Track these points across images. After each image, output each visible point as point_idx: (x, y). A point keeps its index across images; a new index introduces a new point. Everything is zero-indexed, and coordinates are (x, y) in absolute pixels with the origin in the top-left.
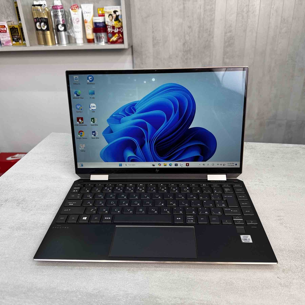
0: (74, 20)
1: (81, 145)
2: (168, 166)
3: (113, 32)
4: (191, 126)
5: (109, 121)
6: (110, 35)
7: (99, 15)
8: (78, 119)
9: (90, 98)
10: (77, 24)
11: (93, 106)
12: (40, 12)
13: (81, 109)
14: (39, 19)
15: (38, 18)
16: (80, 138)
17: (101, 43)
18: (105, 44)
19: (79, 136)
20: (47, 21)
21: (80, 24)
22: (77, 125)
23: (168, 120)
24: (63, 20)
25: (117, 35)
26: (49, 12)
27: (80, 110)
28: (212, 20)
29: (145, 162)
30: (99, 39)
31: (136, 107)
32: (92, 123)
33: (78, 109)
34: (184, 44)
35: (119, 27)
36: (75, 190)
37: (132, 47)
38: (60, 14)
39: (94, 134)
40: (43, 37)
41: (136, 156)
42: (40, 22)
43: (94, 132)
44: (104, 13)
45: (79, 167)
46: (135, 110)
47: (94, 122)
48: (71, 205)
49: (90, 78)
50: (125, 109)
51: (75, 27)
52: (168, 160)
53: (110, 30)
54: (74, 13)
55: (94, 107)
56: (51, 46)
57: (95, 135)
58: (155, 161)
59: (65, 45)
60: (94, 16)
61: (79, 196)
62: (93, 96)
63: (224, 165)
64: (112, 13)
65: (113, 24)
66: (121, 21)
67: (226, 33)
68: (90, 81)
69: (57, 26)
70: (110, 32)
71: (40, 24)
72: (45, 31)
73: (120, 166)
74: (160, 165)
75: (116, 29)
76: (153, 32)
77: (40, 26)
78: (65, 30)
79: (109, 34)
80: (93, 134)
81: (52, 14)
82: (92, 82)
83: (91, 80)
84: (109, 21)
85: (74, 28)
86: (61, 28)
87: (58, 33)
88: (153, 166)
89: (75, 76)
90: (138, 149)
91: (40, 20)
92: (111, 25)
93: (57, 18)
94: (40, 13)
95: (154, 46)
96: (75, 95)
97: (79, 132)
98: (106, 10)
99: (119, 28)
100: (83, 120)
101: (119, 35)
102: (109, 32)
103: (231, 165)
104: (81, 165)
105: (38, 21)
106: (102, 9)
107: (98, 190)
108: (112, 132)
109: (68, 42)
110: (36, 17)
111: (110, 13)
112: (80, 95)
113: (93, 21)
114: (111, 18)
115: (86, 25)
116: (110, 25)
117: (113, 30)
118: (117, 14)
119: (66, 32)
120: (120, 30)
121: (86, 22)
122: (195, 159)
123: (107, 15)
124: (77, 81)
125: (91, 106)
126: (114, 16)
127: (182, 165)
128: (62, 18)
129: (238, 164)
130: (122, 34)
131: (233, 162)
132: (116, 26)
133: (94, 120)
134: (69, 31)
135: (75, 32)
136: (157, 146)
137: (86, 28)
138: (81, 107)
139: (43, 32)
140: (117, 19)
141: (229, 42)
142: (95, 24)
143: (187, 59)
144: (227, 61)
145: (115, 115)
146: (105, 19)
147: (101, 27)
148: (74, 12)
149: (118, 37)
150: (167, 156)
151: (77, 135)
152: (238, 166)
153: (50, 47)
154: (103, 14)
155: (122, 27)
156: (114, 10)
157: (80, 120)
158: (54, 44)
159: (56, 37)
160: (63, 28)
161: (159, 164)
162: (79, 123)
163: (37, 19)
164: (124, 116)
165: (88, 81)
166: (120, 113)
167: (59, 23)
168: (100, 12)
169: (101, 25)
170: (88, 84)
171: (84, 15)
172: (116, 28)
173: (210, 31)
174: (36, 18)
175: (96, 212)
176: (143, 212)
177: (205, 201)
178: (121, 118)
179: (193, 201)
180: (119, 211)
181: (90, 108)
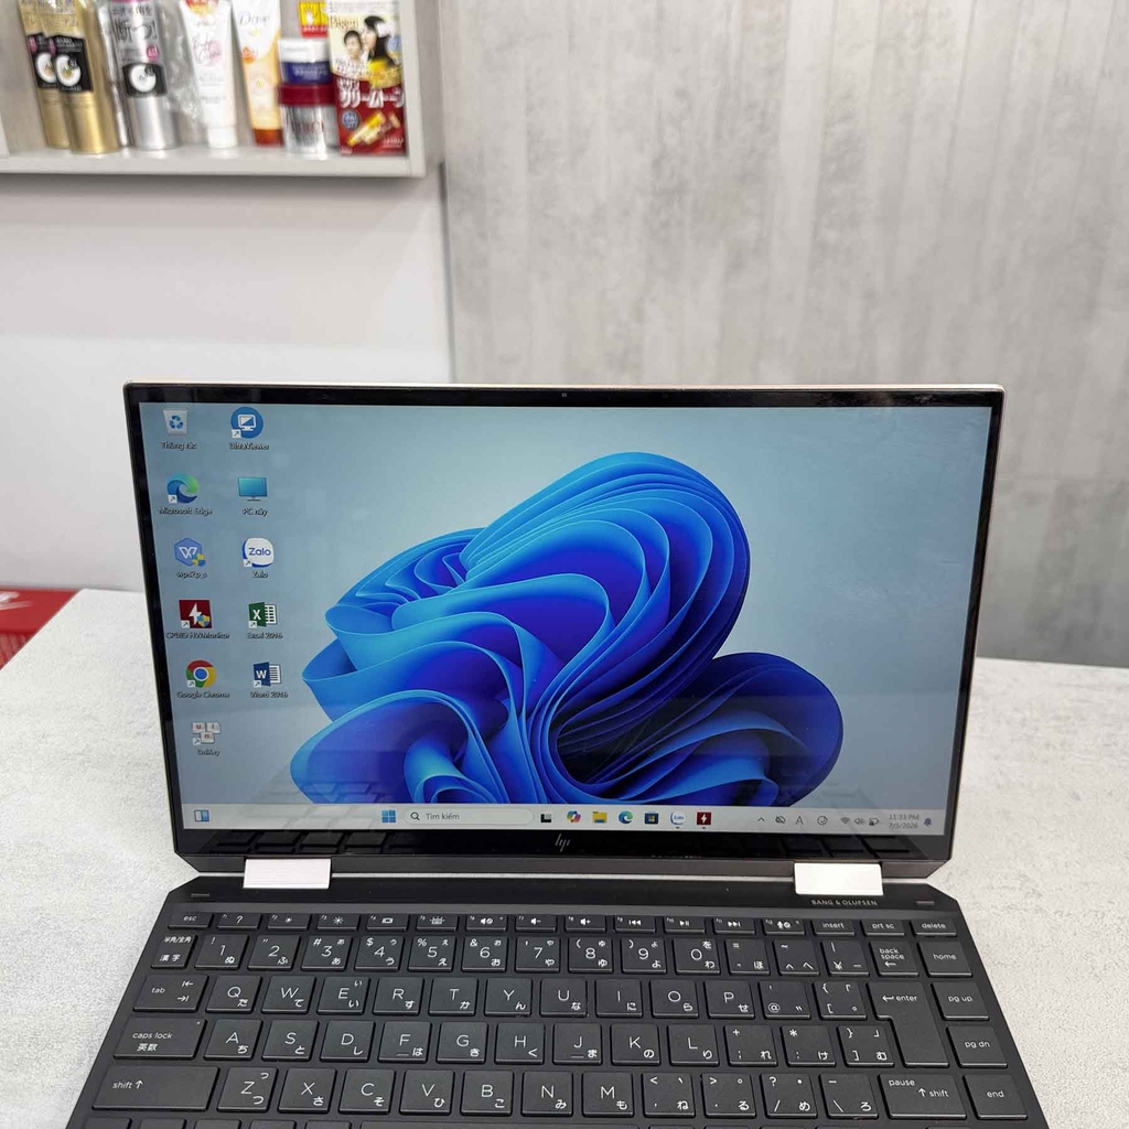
0: (200, 48)
1: (199, 727)
2: (613, 825)
3: (363, 105)
4: (727, 649)
5: (334, 616)
6: (350, 118)
7: (305, 29)
8: (185, 607)
9: (246, 511)
10: (210, 64)
11: (260, 549)
12: (52, 10)
13: (202, 563)
14: (47, 40)
15: (41, 34)
16: (197, 696)
17: (311, 149)
18: (328, 152)
19: (191, 685)
20: (83, 48)
21: (224, 67)
22: (182, 635)
23: (617, 615)
24: (150, 48)
25: (379, 118)
26: (92, 10)
27: (196, 568)
28: (774, 70)
29: (505, 802)
30: (302, 131)
31: (466, 556)
32: (252, 625)
33: (188, 563)
34: (657, 164)
35: (390, 84)
36: (171, 949)
37: (442, 168)
38: (137, 20)
39: (262, 674)
40: (65, 116)
41: (463, 777)
42: (54, 52)
43: (264, 666)
44: (324, 21)
45: (190, 823)
46: (463, 572)
47: (262, 623)
48: (147, 1052)
49: (243, 419)
50: (413, 565)
51: (202, 79)
52: (612, 794)
53: (348, 96)
54: (198, 19)
55: (262, 552)
56: (99, 157)
57: (266, 682)
58: (552, 800)
59: (161, 155)
60: (284, 33)
61: (185, 991)
62: (262, 504)
63: (872, 824)
64: (361, 27)
65: (364, 71)
66: (397, 63)
67: (828, 124)
68: (245, 435)
69: (127, 70)
70: (349, 107)
71: (53, 60)
72: (76, 92)
73: (385, 820)
74: (578, 817)
75: (374, 94)
76: (530, 109)
77: (53, 69)
78: (160, 89)
79: (347, 113)
80: (256, 678)
81: (104, 19)
82: (255, 441)
83: (248, 428)
84: (346, 57)
85: (199, 83)
86: (142, 80)
87: (131, 100)
88: (543, 820)
89: (170, 411)
90: (476, 746)
91: (52, 46)
92: (356, 77)
93: (124, 39)
94: (53, 16)
95: (532, 165)
96: (170, 497)
97: (192, 667)
98: (334, 14)
99: (387, 91)
100: (208, 615)
101: (388, 121)
102: (345, 105)
103: (906, 826)
104: (199, 814)
105: (42, 48)
106: (315, 7)
107: (280, 956)
108: (349, 667)
109: (171, 141)
110: (33, 30)
111: (350, 27)
112: (194, 498)
113: (277, 58)
114: (356, 47)
115: (249, 68)
116: (350, 75)
117: (364, 99)
118: (381, 29)
119: (164, 98)
120: (393, 99)
121: (250, 59)
122: (741, 795)
123: (336, 35)
124: (181, 434)
125: (247, 552)
126: (369, 38)
127: (678, 818)
128: (148, 36)
129: (939, 817)
130: (401, 114)
131: (915, 812)
132: (375, 83)
133: (262, 614)
134: (178, 93)
135: (203, 98)
136: (562, 732)
137: (251, 86)
138: (200, 551)
139: (65, 95)
140: (379, 51)
141: (840, 162)
142: (289, 67)
143: (666, 225)
144: (831, 236)
145: (364, 590)
146: (327, 50)
147: (312, 82)
148: (198, 16)
149: (384, 130)
150: (610, 779)
151: (180, 682)
152: (938, 829)
153: (97, 158)
154: (320, 26)
155: (400, 86)
156: (367, 14)
157: (195, 613)
158: (112, 145)
159: (120, 116)
160: (150, 82)
161: (570, 814)
162: (192, 626)
163: (40, 39)
164: (411, 599)
165: (236, 434)
166: (387, 584)
167: (136, 58)
168: (309, 19)
169: (314, 74)
170: (235, 446)
171: (240, 28)
172: (378, 90)
173: (764, 114)
174: (35, 36)
175: (266, 1104)
176: (499, 1104)
177: (793, 1033)
178: (396, 607)
179: (736, 1032)
180: (379, 1101)
181: (245, 557)
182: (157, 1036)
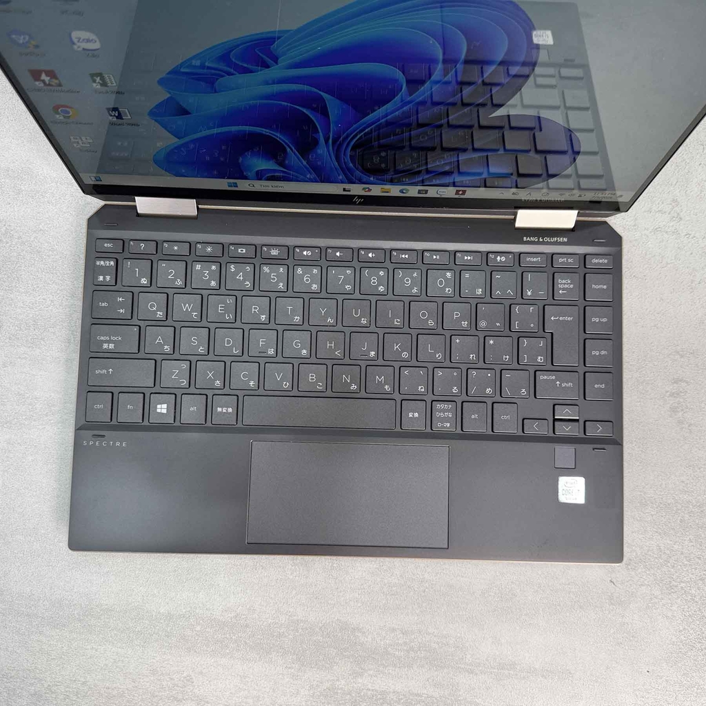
2: (394, 194)
5: (165, 83)
8: (35, 74)
9: (64, 12)
11: (85, 39)
16: (66, 123)
19: (59, 117)
22: (39, 90)
29: (317, 182)
31: (276, 48)
32: (96, 86)
33: (24, 46)
36: (103, 272)
39: (115, 113)
41: (282, 169)
43: (115, 109)
45: (88, 182)
46: (275, 59)
47: (104, 85)
48: (109, 349)
50: (228, 53)
55: (88, 41)
57: (119, 118)
58: (351, 182)
61: (121, 305)
62: (76, 6)
63: (580, 196)
73: (230, 186)
88: (345, 190)
90: (293, 155)
97: (56, 108)
100: (56, 78)
103: (604, 198)
104: (93, 178)
108: (184, 112)
125: (75, 40)
127: (442, 192)
133: (102, 78)
138: (31, 38)
145: (188, 68)
157: (45, 78)
161: (364, 188)
162: (46, 85)
164: (229, 74)
166: (207, 65)
175: (188, 384)
176: (319, 386)
177: (491, 342)
178: (217, 79)
179: (458, 341)
180: (252, 383)
181: (74, 43)
182: (112, 338)
